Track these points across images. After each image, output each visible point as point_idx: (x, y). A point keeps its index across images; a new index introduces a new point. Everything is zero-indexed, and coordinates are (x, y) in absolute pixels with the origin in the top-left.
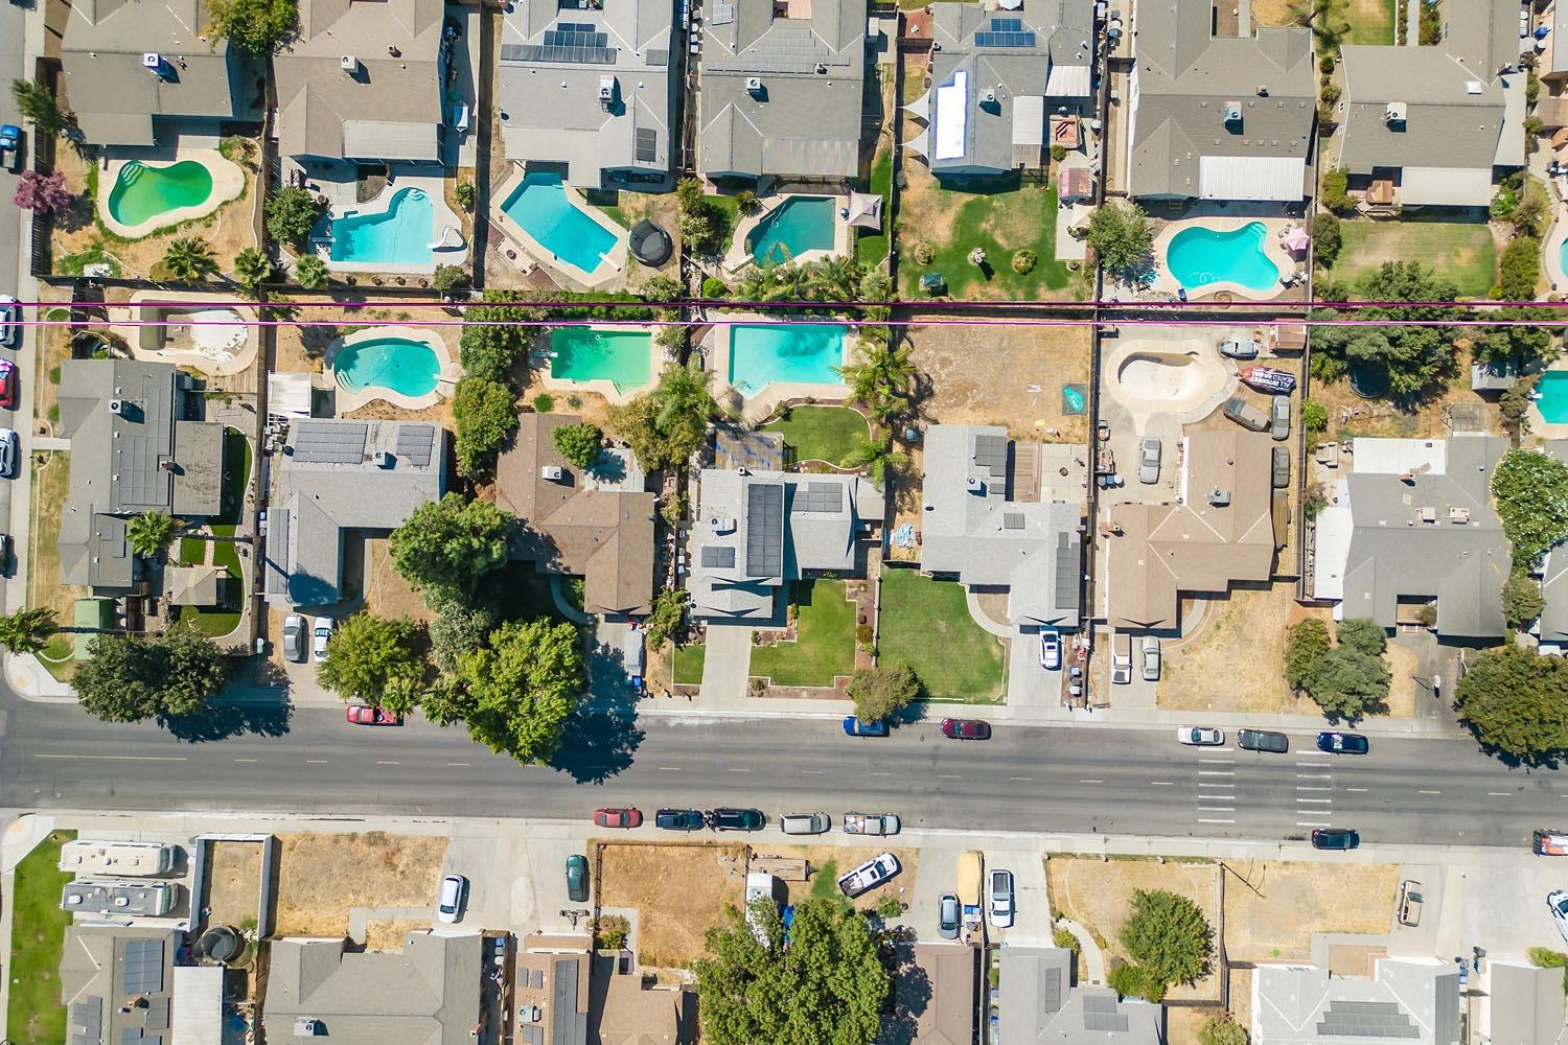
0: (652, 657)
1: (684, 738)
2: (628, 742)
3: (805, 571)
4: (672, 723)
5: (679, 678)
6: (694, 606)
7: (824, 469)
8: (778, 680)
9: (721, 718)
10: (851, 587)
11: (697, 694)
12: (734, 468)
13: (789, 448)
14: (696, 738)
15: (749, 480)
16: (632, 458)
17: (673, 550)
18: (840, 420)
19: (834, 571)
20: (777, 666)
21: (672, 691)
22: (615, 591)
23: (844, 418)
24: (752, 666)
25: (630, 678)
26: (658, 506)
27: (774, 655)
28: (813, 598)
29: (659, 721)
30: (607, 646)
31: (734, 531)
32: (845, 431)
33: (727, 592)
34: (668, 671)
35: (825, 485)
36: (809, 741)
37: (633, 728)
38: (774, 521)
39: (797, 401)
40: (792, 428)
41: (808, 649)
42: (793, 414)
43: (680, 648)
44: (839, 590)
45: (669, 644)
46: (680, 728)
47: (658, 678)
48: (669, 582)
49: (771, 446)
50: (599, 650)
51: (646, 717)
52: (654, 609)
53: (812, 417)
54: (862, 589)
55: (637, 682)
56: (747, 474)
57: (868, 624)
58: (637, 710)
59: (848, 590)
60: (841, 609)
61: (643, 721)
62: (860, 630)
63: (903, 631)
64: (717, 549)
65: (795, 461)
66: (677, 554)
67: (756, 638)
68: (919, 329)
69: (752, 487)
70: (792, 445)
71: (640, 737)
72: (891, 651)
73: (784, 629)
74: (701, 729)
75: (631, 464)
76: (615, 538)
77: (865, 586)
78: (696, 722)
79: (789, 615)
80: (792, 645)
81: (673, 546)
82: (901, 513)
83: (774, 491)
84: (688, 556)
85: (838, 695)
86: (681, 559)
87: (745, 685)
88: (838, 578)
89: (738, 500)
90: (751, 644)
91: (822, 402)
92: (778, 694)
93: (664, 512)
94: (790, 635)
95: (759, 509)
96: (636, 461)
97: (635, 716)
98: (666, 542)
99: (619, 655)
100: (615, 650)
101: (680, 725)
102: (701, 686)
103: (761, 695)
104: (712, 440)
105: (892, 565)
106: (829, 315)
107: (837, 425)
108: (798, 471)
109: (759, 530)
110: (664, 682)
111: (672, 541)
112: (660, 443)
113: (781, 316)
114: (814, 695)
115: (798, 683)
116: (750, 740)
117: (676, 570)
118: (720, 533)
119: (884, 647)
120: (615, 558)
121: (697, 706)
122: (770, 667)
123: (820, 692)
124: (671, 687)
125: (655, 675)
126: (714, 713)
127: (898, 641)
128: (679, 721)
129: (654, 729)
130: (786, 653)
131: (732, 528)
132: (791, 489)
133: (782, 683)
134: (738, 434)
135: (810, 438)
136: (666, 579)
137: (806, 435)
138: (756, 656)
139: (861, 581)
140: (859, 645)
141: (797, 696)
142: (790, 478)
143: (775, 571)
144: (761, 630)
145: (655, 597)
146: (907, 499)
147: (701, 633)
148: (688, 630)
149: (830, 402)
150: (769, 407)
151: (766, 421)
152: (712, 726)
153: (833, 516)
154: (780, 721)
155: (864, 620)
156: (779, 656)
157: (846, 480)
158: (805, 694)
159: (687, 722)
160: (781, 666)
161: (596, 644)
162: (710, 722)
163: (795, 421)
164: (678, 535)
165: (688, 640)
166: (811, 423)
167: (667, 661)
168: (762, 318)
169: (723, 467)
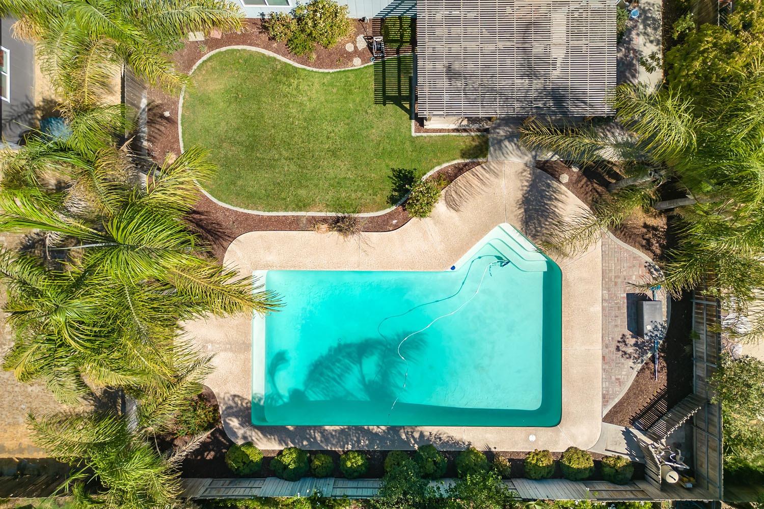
13: (397, 101)
18: (265, 176)
23: (255, 181)
32: (251, 148)
39: (380, 225)
40: (391, 154)
42: (388, 189)
53: (338, 184)
68: (68, 420)
70: (391, 107)
91: (313, 223)
106: (301, 452)
113: (427, 445)
135: (342, 129)
137: (353, 136)
149: (293, 225)
150: (452, 205)
151: (460, 170)
163: (382, 171)
166: (342, 168)
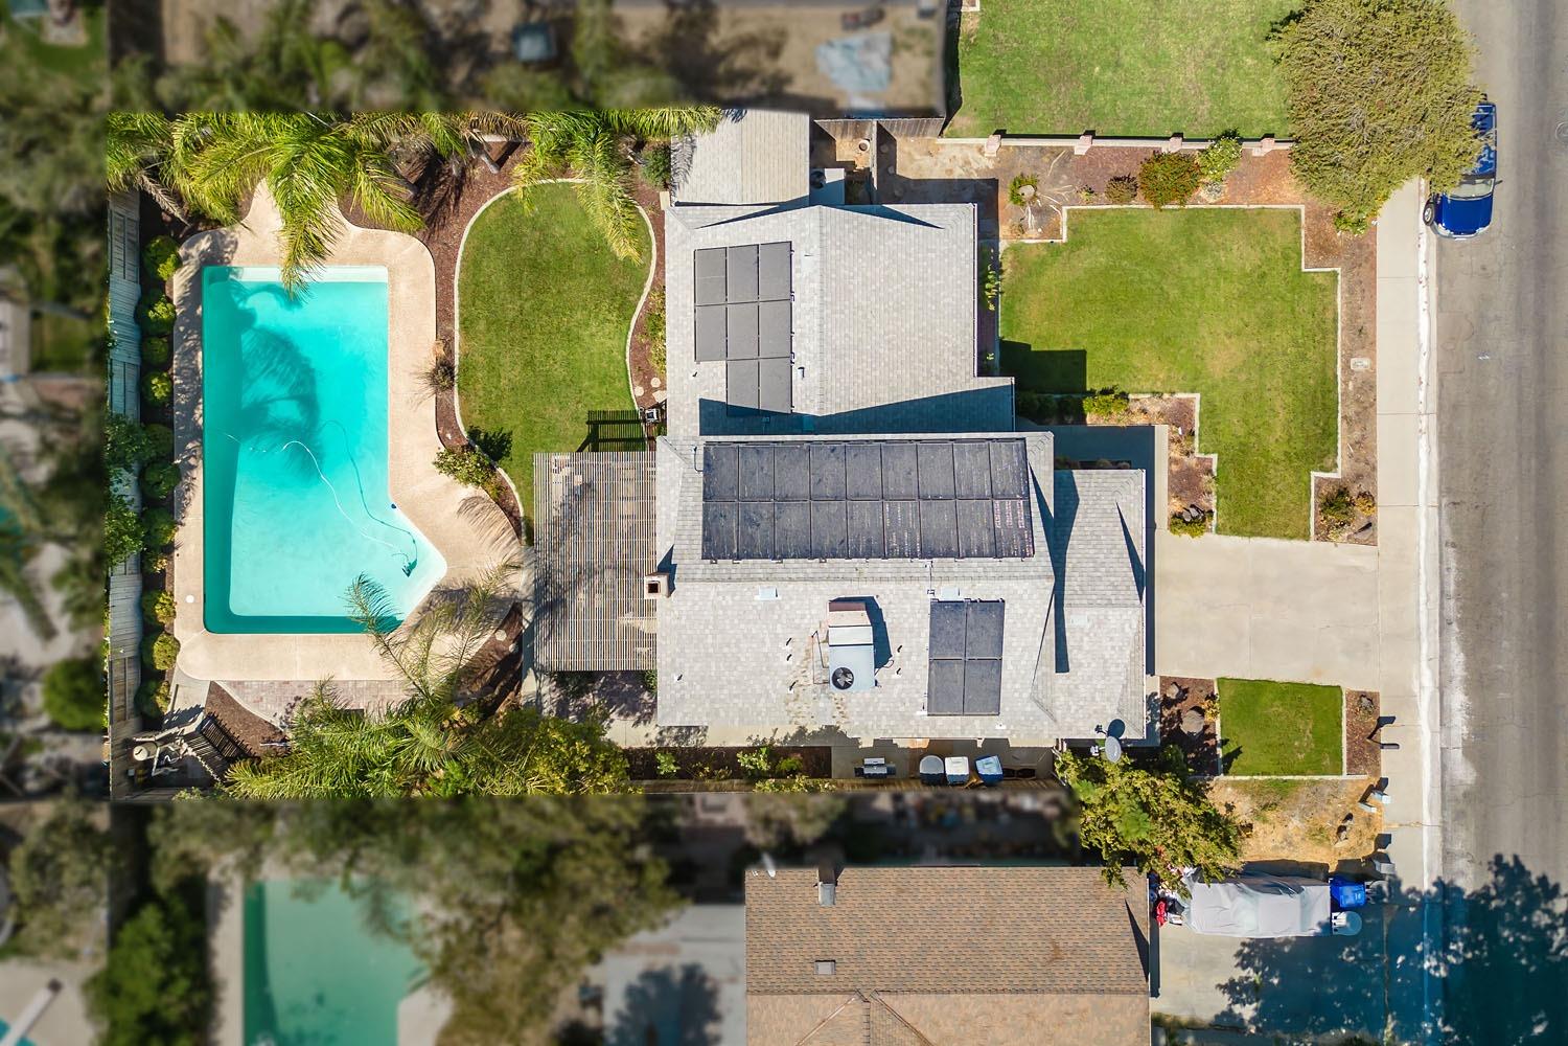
0: (1264, 845)
1: (1511, 735)
2: (1528, 909)
3: (984, 370)
4: (1464, 773)
5: (1323, 757)
6: (1116, 728)
7: (654, 323)
8: (1320, 447)
9: (1444, 624)
10: (1022, 229)
11: (1372, 699)
12: (648, 610)
13: (591, 437)
14: (1510, 697)
15: (689, 559)
16: (637, 949)
17: (928, 793)
18: (501, 281)
19: (982, 279)
20: (1276, 452)
21: (1364, 780)
22: (1084, 1001)
23: (494, 269)
24: (1281, 532)
25: (1341, 919)
26: (791, 853)
27: (1241, 462)
28: (1062, 343)
29: (1460, 815)
30: (1231, 988)
31: (870, 606)
32: (534, 265)
33: (1074, 620)
34: (1303, 791)
35: (701, 305)
36: (1504, 344)
37: (1484, 895)
38: (831, 468)
39: (443, 419)
40: (530, 431)
41: (1223, 356)
42: (487, 428)
43: (1229, 758)
44: (1031, 268)
45: (1222, 792)
46: (1480, 748)
47: (1330, 823)
48: (1027, 803)
49: (582, 494)
50: (1247, 1012)
51: (1447, 856)
52: (1131, 858)
53: (493, 369)
54: (1028, 191)
55: (1351, 895)
56: (667, 568)
57: (1136, 171)
58: (1426, 885)
59: (1032, 238)
60: (1094, 258)
61: (1461, 863)
62: (1158, 197)
63: (1155, 59)
64: (935, 662)
65: (633, 420)
66: (941, 780)
67: (1191, 521)
69: (714, 548)
70: (584, 428)
71: (1511, 873)
72: (1221, 95)
73: (1162, 433)
74: (1480, 682)
75: (652, 950)
76: (902, 1004)
77: (1020, 182)
78: (1458, 699)
79: (1117, 419)
80: (1210, 410)
81: (912, 796)
82: (788, 80)
83: (725, 471)
84: (943, 748)
85: (1363, 258)
86: (957, 767)
87: (1341, 552)
88: (998, 269)
89: (763, 594)
90: (1210, 538)
91: (445, 339)
92: (1364, 447)
93: (806, 832)
94: (1180, 417)
95: (793, 519)
96: (643, 937)
97: (1446, 889)
98: (900, 814)
99: (1257, 952)
100: (1245, 960)
101: (1469, 751)
102: (1348, 686)
103: (1367, 497)
104: (573, 682)
105: (952, 104)
106: (171, 322)
107: (514, 288)
108: (661, 408)
109: (865, 517)
110: (1339, 807)
111: (897, 798)
112: (573, 871)
113: (179, 474)
114: (1363, 336)
115: (1327, 386)
116: (1510, 534)
117: (990, 783)
118: (882, 653)
119: (1207, 114)
120: (970, 1004)
121: (1408, 699)
122: (1282, 477)
123: (1353, 317)
124: (1353, 781)
125: (1317, 834)
126: (1428, 646)
127: (1186, 76)
128: (1457, 755)
129: (1485, 831)
130: (1234, 426)
131: (861, 617)
132: (717, 417)
133: (1329, 434)
134: (550, 601)
135: (559, 372)
136: (1017, 813)
137: (550, 386)
138: (1249, 521)
139: (1004, 197)
140: (1205, 198)
141: (1368, 386)
142: (684, 423)
143: (1005, 459)
144: (1165, 506)
145: (1091, 857)
146: (741, 61)
147: (1184, 693)
148: (1175, 736)
149: (443, 315)
150: (469, 503)
151: (510, 513)
152: (1470, 651)
153: (805, 268)
154: (1448, 438)
155: (1123, 185)
156: (1244, 449)
157: (684, 239)
158: (1360, 363)
159: (1460, 726)
160: (1277, 435)
161: (1227, 1024)
162: (1457, 658)
163: (509, 421)
164: (880, 781)
165: (1206, 734)
166: (512, 373)
167: (1272, 799)
168: (189, 536)
169: (651, 640)
